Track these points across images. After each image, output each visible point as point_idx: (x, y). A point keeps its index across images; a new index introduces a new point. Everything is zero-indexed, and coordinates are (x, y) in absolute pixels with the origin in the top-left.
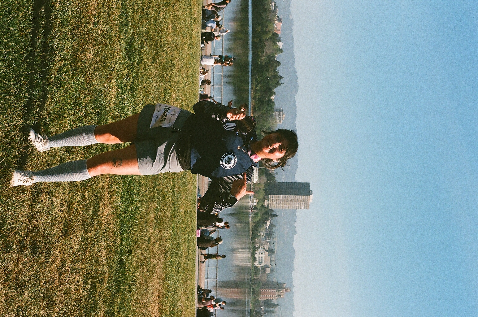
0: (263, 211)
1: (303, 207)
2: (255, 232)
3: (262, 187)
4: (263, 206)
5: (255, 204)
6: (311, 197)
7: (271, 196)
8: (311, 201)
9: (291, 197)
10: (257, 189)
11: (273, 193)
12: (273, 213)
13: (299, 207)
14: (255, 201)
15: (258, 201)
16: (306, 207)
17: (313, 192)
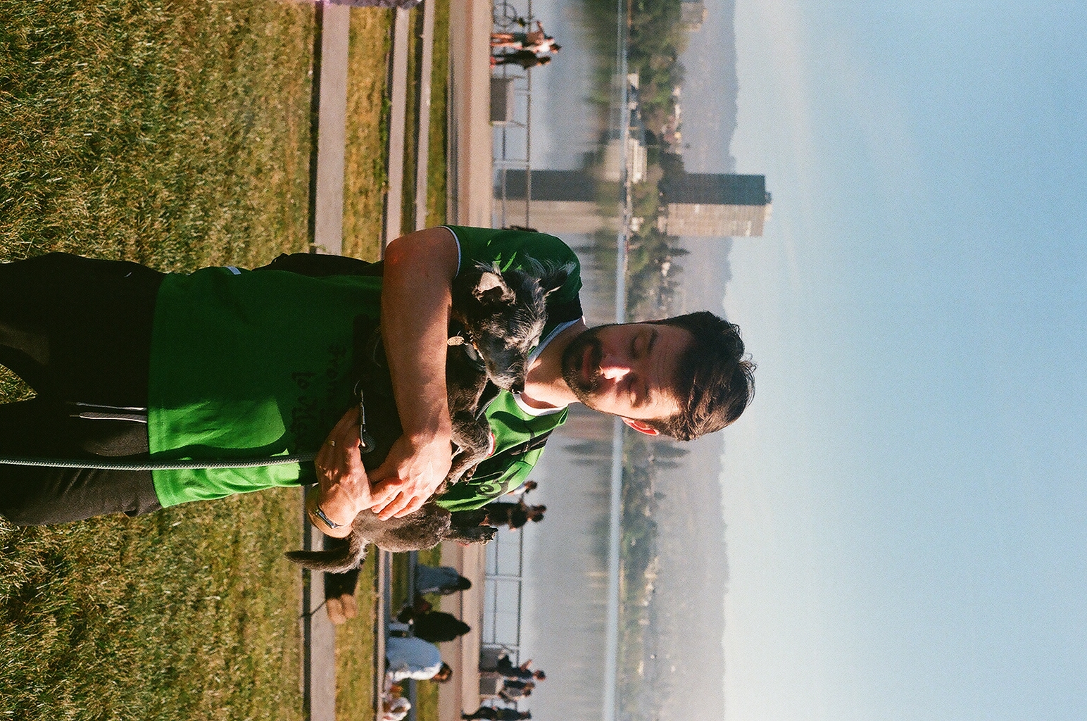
0: (655, 243)
1: (748, 233)
2: (636, 292)
3: (653, 189)
4: (655, 231)
5: (635, 228)
6: (769, 209)
7: (672, 207)
8: (767, 218)
9: (720, 209)
10: (639, 196)
11: (678, 200)
12: (680, 246)
13: (739, 232)
14: (635, 221)
15: (642, 220)
16: (758, 231)
17: (773, 197)
